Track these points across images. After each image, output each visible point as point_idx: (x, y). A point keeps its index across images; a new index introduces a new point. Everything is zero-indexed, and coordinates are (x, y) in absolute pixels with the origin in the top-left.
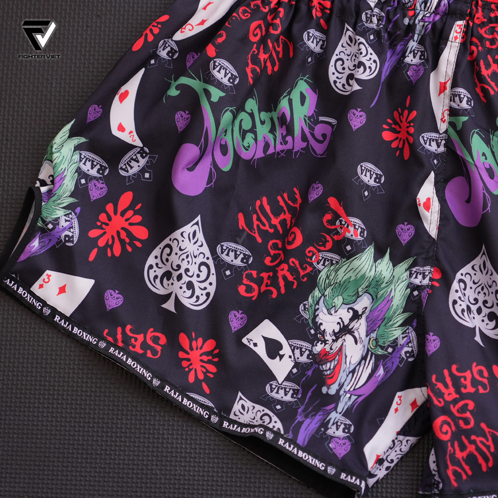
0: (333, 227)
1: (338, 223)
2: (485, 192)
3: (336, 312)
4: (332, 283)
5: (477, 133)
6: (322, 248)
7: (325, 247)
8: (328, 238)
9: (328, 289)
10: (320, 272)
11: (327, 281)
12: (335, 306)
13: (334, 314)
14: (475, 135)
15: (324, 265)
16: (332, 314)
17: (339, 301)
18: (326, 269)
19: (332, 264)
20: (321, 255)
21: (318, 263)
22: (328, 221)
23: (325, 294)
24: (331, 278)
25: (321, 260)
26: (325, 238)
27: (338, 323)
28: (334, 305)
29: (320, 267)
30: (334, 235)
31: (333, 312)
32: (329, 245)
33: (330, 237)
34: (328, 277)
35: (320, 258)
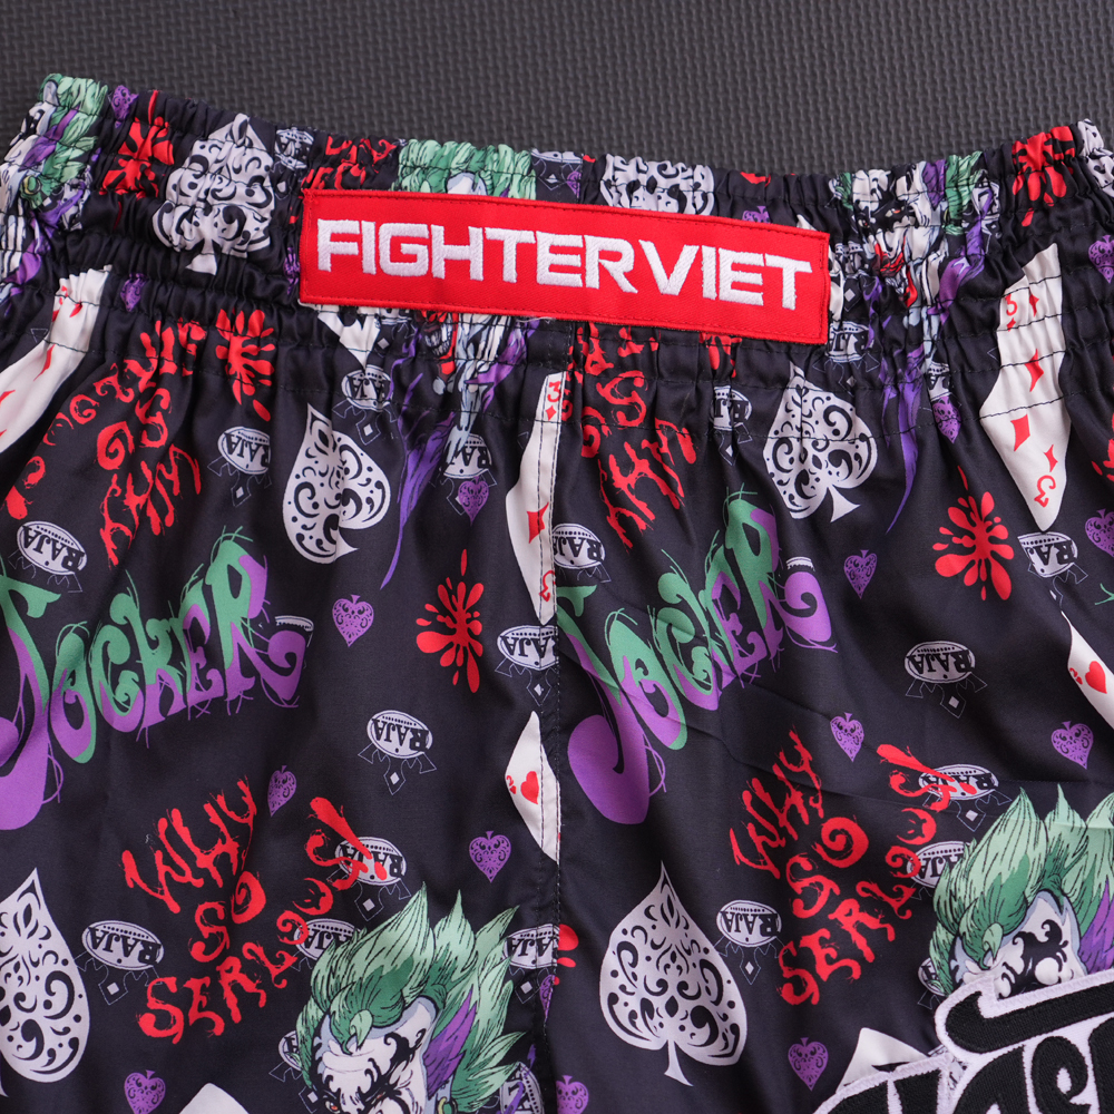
0: (329, 863)
1: (338, 853)
2: (650, 748)
3: (359, 1047)
4: (343, 985)
5: (620, 618)
6: (312, 911)
7: (318, 908)
8: (322, 887)
9: (337, 998)
10: (313, 963)
11: (332, 982)
12: (355, 1034)
13: (355, 1053)
14: (617, 625)
15: (320, 946)
16: (351, 1054)
17: (363, 1021)
18: (327, 956)
19: (339, 943)
20: (311, 927)
21: (308, 945)
22: (318, 851)
23: (332, 1010)
24: (340, 973)
25: (313, 937)
26: (316, 887)
27: (368, 1072)
28: (353, 1032)
29: (313, 952)
30: (334, 879)
31: (352, 1048)
32: (327, 903)
33: (327, 883)
34: (332, 972)
35: (312, 933)
